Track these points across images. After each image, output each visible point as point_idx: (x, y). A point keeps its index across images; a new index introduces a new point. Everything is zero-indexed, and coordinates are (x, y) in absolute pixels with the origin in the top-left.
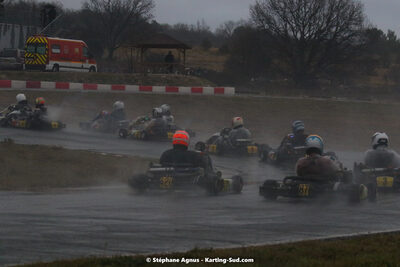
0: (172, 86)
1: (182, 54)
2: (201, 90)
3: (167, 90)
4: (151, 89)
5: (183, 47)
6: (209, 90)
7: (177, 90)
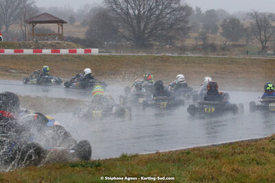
0: (55, 48)
1: (61, 27)
2: (75, 52)
3: (52, 52)
4: (41, 52)
5: (61, 22)
6: (80, 51)
7: (59, 52)
